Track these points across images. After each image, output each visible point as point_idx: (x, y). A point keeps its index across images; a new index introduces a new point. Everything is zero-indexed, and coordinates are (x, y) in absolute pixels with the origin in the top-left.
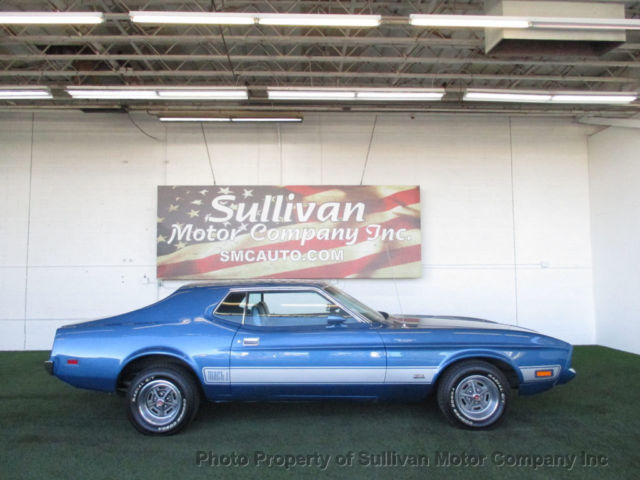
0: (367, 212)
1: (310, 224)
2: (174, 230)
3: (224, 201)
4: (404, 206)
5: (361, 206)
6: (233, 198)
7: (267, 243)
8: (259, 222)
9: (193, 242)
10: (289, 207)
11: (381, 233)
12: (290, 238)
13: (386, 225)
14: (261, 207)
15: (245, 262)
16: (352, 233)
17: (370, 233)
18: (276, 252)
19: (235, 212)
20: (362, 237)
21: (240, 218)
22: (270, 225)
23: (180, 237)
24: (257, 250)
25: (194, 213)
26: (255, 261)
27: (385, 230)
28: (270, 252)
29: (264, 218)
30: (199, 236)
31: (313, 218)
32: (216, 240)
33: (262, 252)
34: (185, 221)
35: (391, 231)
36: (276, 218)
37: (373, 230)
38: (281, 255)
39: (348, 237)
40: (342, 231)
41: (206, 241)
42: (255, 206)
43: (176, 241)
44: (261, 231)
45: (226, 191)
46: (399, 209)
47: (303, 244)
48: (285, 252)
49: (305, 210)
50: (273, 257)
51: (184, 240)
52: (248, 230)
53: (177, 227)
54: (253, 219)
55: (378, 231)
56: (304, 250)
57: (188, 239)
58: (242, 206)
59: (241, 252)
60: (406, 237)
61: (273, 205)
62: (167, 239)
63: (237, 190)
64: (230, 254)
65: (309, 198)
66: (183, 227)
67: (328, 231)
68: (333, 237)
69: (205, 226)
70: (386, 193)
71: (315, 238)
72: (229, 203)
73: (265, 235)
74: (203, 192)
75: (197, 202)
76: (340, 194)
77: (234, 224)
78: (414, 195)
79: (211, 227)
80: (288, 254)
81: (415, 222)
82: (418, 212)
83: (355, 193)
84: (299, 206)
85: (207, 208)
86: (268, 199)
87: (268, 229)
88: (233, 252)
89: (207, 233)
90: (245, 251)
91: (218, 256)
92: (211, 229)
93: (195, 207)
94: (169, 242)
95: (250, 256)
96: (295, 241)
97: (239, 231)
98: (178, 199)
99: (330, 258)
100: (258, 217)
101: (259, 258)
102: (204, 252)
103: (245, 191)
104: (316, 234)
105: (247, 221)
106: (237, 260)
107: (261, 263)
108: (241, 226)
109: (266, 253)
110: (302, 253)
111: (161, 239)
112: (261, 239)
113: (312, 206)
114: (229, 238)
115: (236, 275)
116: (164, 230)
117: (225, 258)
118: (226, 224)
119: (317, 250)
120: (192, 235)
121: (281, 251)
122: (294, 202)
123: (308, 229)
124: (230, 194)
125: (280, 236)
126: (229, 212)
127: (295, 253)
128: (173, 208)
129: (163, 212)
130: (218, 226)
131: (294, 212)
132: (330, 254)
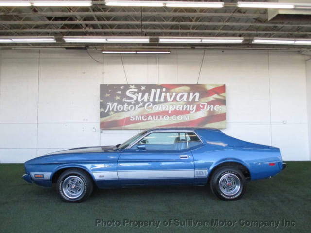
0: (200, 97)
1: (175, 103)
2: (108, 106)
3: (131, 92)
4: (218, 94)
5: (197, 94)
6: (136, 90)
7: (153, 112)
8: (149, 102)
9: (117, 111)
10: (163, 94)
11: (207, 107)
12: (163, 110)
13: (210, 103)
14: (149, 95)
15: (142, 121)
16: (193, 107)
17: (202, 107)
18: (157, 116)
19: (137, 97)
20: (198, 109)
21: (139, 100)
22: (154, 103)
23: (111, 109)
24: (148, 115)
25: (118, 98)
26: (147, 120)
27: (209, 106)
28: (154, 116)
29: (151, 100)
30: (120, 108)
31: (175, 100)
32: (128, 110)
33: (150, 116)
34: (113, 101)
35: (212, 106)
36: (157, 100)
37: (203, 105)
38: (159, 118)
39: (191, 109)
40: (188, 106)
41: (123, 111)
42: (147, 94)
43: (109, 111)
44: (150, 106)
45: (133, 87)
46: (216, 96)
47: (170, 112)
48: (161, 116)
49: (171, 96)
50: (155, 118)
51: (113, 110)
52: (144, 106)
53: (109, 104)
54: (146, 101)
55: (205, 106)
56: (170, 115)
57: (115, 110)
58: (140, 94)
59: (140, 116)
60: (219, 109)
61: (155, 94)
62: (105, 110)
63: (138, 87)
64: (135, 117)
65: (173, 90)
66: (113, 104)
67: (182, 106)
68: (184, 109)
69: (123, 104)
70: (209, 88)
71: (176, 109)
72: (134, 93)
73: (152, 108)
74: (122, 88)
75: (119, 92)
76: (188, 88)
77: (137, 103)
78: (223, 89)
79: (126, 104)
80: (163, 117)
81: (223, 102)
82: (225, 97)
83: (195, 88)
84: (168, 94)
85: (124, 95)
86: (153, 91)
87: (153, 105)
88: (137, 116)
89: (124, 107)
90: (142, 116)
91: (129, 118)
92: (126, 105)
93: (118, 95)
94: (106, 111)
95: (145, 118)
96: (166, 111)
97: (139, 106)
98: (110, 91)
99: (183, 119)
100: (148, 100)
101: (149, 119)
102: (123, 116)
103: (142, 87)
104: (176, 107)
105: (143, 101)
106: (138, 120)
107: (150, 121)
108: (140, 104)
109: (152, 117)
110: (169, 117)
111: (102, 110)
112: (150, 110)
113: (174, 94)
114: (134, 109)
115: (137, 127)
116: (103, 105)
117: (132, 119)
118: (133, 103)
119: (176, 115)
120: (117, 108)
121: (159, 116)
122: (166, 92)
123: (172, 105)
124: (135, 88)
125: (159, 108)
126: (134, 97)
127: (166, 117)
128: (108, 95)
129: (103, 97)
130: (129, 104)
131: (165, 97)
132: (183, 117)
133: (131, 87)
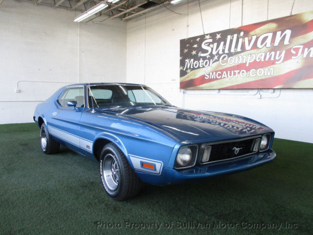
0: (293, 36)
1: (253, 51)
2: (186, 63)
3: (207, 43)
5: (288, 32)
6: (211, 40)
7: (228, 66)
8: (224, 53)
9: (194, 69)
10: (241, 40)
11: (303, 52)
12: (240, 63)
13: (308, 45)
14: (225, 44)
15: (216, 79)
16: (280, 54)
17: (294, 52)
18: (232, 72)
19: (212, 49)
20: (288, 56)
21: (214, 53)
22: (230, 54)
23: (188, 67)
24: (222, 71)
25: (194, 53)
26: (221, 78)
27: (306, 49)
28: (229, 72)
29: (226, 51)
30: (196, 65)
31: (255, 46)
32: (203, 67)
33: (225, 72)
34: (190, 57)
35: (312, 49)
36: (232, 50)
37: (297, 50)
38: (235, 74)
39: (277, 58)
40: (273, 53)
41: (199, 67)
42: (222, 43)
43: (187, 69)
44: (225, 59)
47: (247, 65)
48: (237, 71)
49: (250, 41)
50: (230, 75)
51: (190, 68)
52: (218, 60)
53: (187, 61)
54: (221, 52)
55: (300, 51)
56: (248, 70)
57: (192, 67)
58: (216, 44)
59: (214, 73)
61: (231, 41)
62: (184, 68)
63: (213, 35)
64: (209, 75)
65: (252, 33)
66: (190, 61)
67: (264, 54)
68: (267, 60)
69: (199, 59)
71: (255, 60)
72: (209, 44)
73: (227, 61)
74: (198, 40)
76: (273, 26)
77: (212, 56)
79: (201, 59)
80: (239, 73)
83: (284, 23)
84: (246, 39)
85: (200, 49)
86: (229, 37)
87: (228, 57)
88: (211, 73)
89: (199, 63)
90: (216, 72)
91: (204, 76)
92: (201, 61)
93: (195, 49)
94: (184, 70)
95: (219, 76)
96: (243, 64)
97: (214, 60)
98: (187, 45)
99: (264, 74)
100: (223, 51)
101: (223, 76)
102: (198, 74)
103: (217, 35)
104: (256, 57)
105: (218, 54)
106: (213, 78)
107: (225, 79)
108: (214, 57)
109: (227, 73)
110: (247, 72)
111: (182, 68)
112: (225, 64)
113: (254, 38)
114: (209, 65)
115: (212, 87)
116: (182, 63)
117: (207, 77)
118: (208, 57)
119: (256, 69)
120: (193, 64)
121: (235, 71)
122: (243, 37)
123: (251, 54)
124: (210, 38)
125: (235, 61)
126: (209, 49)
127: (243, 72)
128: (186, 51)
129: (182, 53)
130: (204, 58)
131: (243, 44)
132: (264, 71)
133: (208, 37)
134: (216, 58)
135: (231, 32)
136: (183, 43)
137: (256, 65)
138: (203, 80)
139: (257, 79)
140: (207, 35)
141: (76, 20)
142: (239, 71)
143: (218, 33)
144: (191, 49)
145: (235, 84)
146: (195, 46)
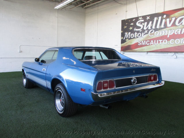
1: (172, 28)
2: (126, 35)
3: (140, 22)
6: (143, 21)
7: (154, 37)
8: (152, 29)
9: (131, 38)
10: (164, 21)
12: (163, 35)
14: (152, 23)
15: (146, 45)
18: (157, 41)
19: (144, 26)
21: (145, 28)
22: (156, 30)
23: (127, 37)
24: (150, 40)
25: (131, 28)
26: (149, 45)
28: (155, 41)
29: (154, 27)
30: (132, 36)
31: (174, 24)
32: (137, 37)
33: (152, 41)
34: (128, 31)
36: (158, 27)
38: (159, 42)
41: (134, 38)
43: (126, 39)
44: (152, 33)
47: (168, 37)
48: (161, 41)
49: (170, 21)
50: (156, 43)
52: (148, 33)
53: (126, 33)
54: (149, 28)
56: (168, 39)
57: (129, 38)
58: (146, 23)
59: (145, 41)
61: (157, 21)
62: (124, 38)
63: (144, 17)
64: (141, 42)
65: (172, 16)
66: (128, 33)
67: (180, 30)
68: (182, 33)
69: (134, 32)
71: (174, 33)
72: (141, 23)
73: (154, 34)
74: (134, 20)
79: (136, 32)
80: (162, 42)
84: (168, 20)
85: (135, 26)
86: (156, 19)
87: (155, 31)
88: (142, 41)
89: (134, 35)
90: (146, 41)
91: (138, 43)
92: (136, 33)
93: (131, 26)
94: (124, 39)
95: (148, 43)
96: (165, 36)
97: (145, 33)
98: (126, 24)
99: (180, 42)
100: (151, 27)
101: (151, 43)
102: (133, 42)
103: (147, 17)
104: (174, 32)
105: (147, 29)
106: (143, 44)
107: (152, 45)
108: (145, 31)
109: (154, 42)
110: (168, 41)
111: (122, 38)
112: (152, 36)
113: (173, 19)
114: (141, 36)
115: (143, 50)
116: (123, 35)
117: (140, 44)
118: (140, 31)
119: (174, 39)
120: (130, 36)
121: (159, 40)
122: (166, 19)
123: (171, 30)
124: (142, 19)
125: (159, 34)
126: (142, 26)
127: (165, 41)
128: (125, 27)
129: (123, 29)
130: (138, 32)
131: (166, 23)
132: (180, 40)
133: (140, 18)
134: (146, 32)
135: (157, 15)
136: (124, 22)
137: (174, 37)
138: (137, 46)
139: (175, 46)
140: (140, 17)
141: (55, 8)
142: (162, 40)
143: (148, 16)
144: (129, 26)
145: (159, 48)
146: (132, 24)
